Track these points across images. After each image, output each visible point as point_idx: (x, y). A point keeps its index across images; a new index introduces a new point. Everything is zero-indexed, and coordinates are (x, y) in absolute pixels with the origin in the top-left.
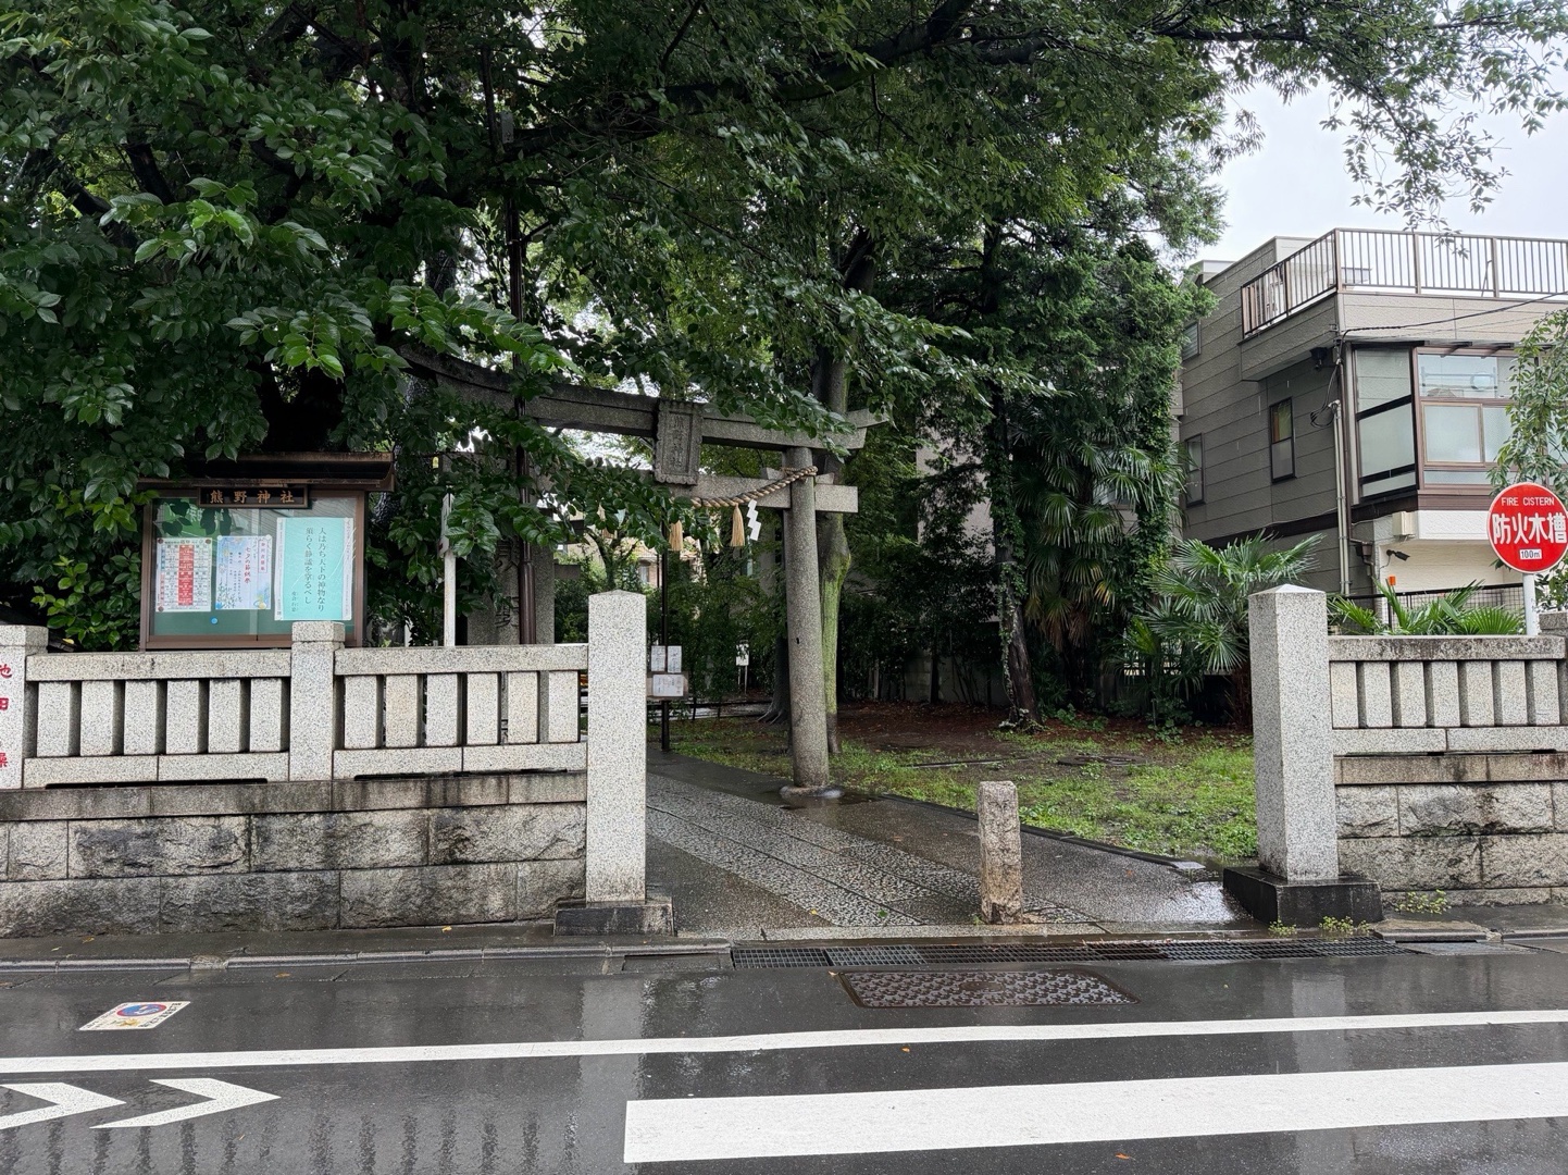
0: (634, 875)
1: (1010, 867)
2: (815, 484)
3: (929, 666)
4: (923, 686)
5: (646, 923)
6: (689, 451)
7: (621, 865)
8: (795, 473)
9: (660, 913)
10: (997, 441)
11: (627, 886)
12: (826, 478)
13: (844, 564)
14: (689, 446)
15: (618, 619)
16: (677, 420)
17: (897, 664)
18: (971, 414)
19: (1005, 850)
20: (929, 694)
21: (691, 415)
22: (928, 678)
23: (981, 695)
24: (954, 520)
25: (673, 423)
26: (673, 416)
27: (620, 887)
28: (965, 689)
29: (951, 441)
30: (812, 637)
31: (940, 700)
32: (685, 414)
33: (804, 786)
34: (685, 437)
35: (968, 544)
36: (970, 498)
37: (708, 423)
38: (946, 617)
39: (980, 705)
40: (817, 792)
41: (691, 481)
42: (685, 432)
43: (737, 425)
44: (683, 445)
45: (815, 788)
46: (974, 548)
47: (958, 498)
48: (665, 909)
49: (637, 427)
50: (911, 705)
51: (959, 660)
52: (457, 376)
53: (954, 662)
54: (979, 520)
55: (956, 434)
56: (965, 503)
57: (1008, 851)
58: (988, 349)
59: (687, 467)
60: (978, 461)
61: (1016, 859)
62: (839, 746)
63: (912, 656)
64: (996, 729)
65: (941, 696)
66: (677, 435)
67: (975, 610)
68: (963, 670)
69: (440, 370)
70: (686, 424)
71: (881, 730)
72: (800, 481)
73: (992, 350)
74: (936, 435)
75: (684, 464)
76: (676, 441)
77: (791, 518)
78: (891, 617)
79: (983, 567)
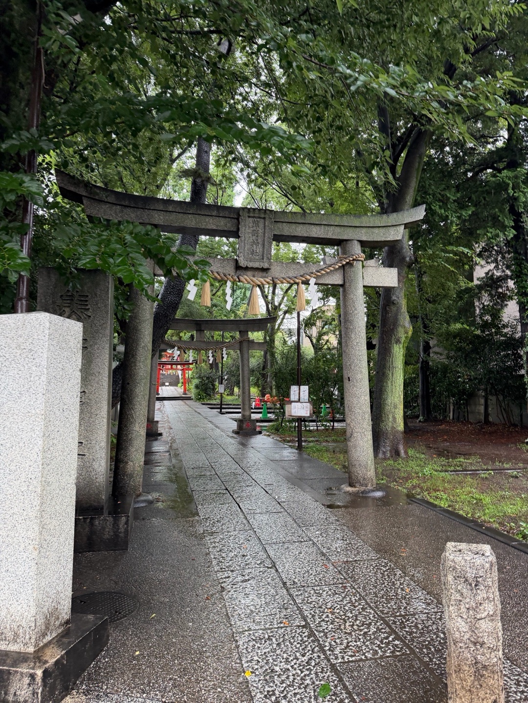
0: (24, 624)
1: (485, 667)
2: (363, 267)
3: (482, 401)
4: (479, 413)
5: (12, 691)
6: (264, 245)
7: (12, 610)
8: (345, 258)
9: (27, 680)
10: (520, 254)
11: (16, 635)
12: (372, 262)
13: (406, 333)
14: (264, 241)
15: (21, 340)
16: (254, 222)
17: (463, 400)
18: (498, 231)
19: (478, 643)
20: (483, 418)
21: (264, 218)
22: (482, 408)
23: (516, 419)
24: (496, 314)
25: (251, 225)
26: (251, 219)
27: (10, 635)
28: (505, 416)
29: (493, 265)
30: (359, 376)
31: (490, 422)
32: (260, 218)
33: (355, 486)
34: (260, 234)
35: (504, 326)
36: (504, 298)
37: (279, 225)
38: (490, 371)
39: (515, 426)
40: (362, 493)
41: (266, 266)
42: (261, 231)
43: (301, 226)
44: (260, 241)
45: (363, 488)
46: (509, 329)
47: (498, 298)
48: (32, 677)
49: (226, 229)
50: (471, 424)
51: (501, 398)
52: (97, 197)
53: (498, 399)
54: (511, 311)
55: (496, 261)
56: (503, 301)
57: (482, 644)
58: (508, 184)
59: (263, 256)
60: (508, 272)
61: (495, 657)
62: (406, 453)
63: (471, 396)
64: (523, 443)
65: (491, 419)
66: (255, 233)
67: (509, 367)
68: (503, 404)
69: (84, 194)
70: (261, 225)
71: (446, 440)
72: (350, 264)
73: (511, 185)
74: (483, 262)
75: (261, 254)
76: (254, 237)
77: (344, 291)
78: (458, 372)
79: (515, 339)
